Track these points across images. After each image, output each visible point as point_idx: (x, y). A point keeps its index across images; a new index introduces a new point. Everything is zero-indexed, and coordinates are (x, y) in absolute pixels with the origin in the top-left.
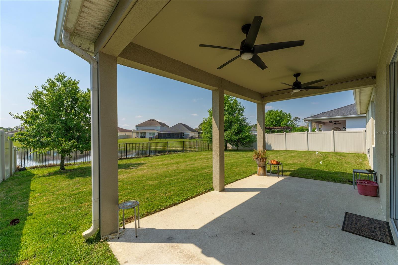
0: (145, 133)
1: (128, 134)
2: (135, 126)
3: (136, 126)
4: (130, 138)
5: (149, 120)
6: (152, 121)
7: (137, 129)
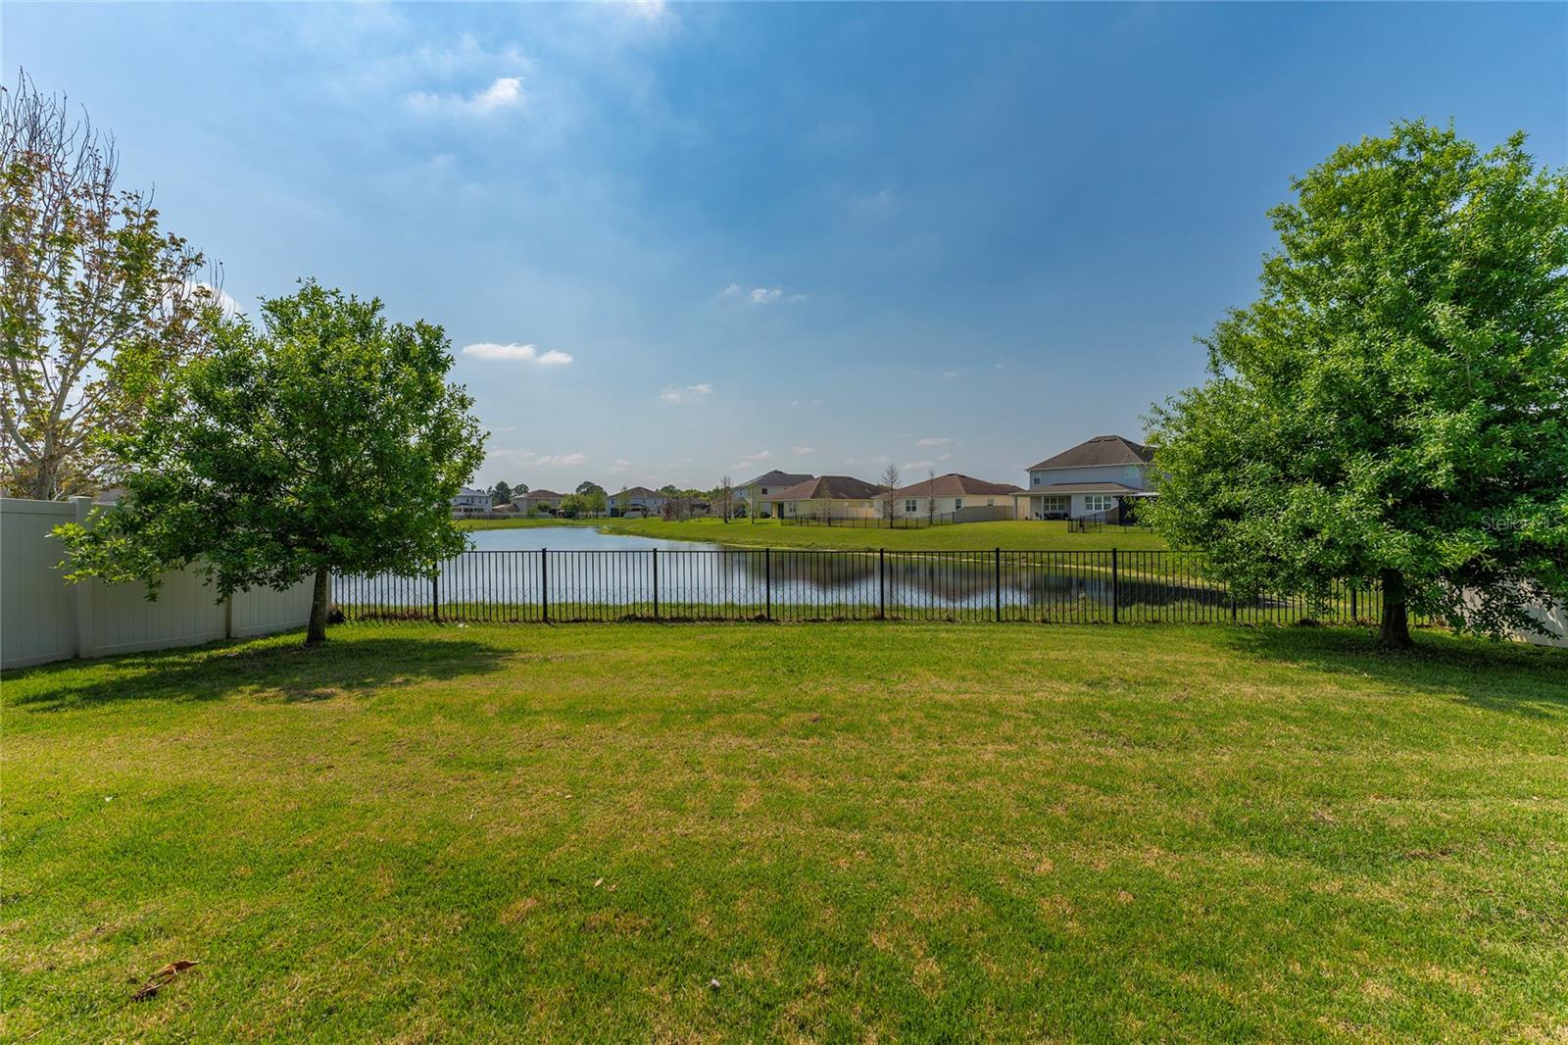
0: (1069, 498)
1: (1000, 501)
2: (1027, 470)
3: (1032, 471)
4: (1005, 520)
5: (1089, 442)
6: (1102, 444)
7: (1037, 481)
